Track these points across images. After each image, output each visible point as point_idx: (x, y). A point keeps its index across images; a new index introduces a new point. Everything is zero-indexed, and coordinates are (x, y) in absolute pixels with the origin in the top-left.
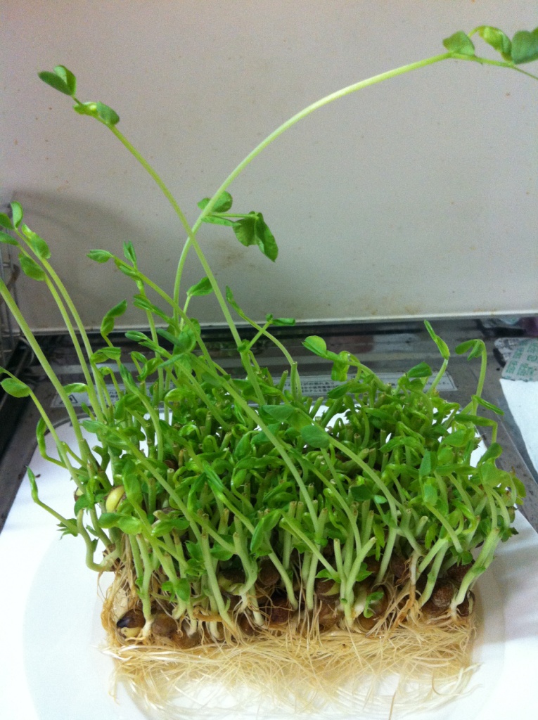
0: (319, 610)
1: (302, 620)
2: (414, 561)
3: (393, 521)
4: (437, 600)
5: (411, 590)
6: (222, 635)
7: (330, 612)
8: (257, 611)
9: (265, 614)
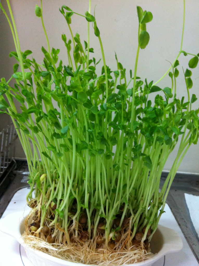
0: (97, 237)
1: (90, 242)
2: (131, 218)
3: (127, 201)
4: (137, 237)
5: (129, 232)
6: (63, 241)
7: (101, 238)
8: (77, 230)
9: (79, 233)
